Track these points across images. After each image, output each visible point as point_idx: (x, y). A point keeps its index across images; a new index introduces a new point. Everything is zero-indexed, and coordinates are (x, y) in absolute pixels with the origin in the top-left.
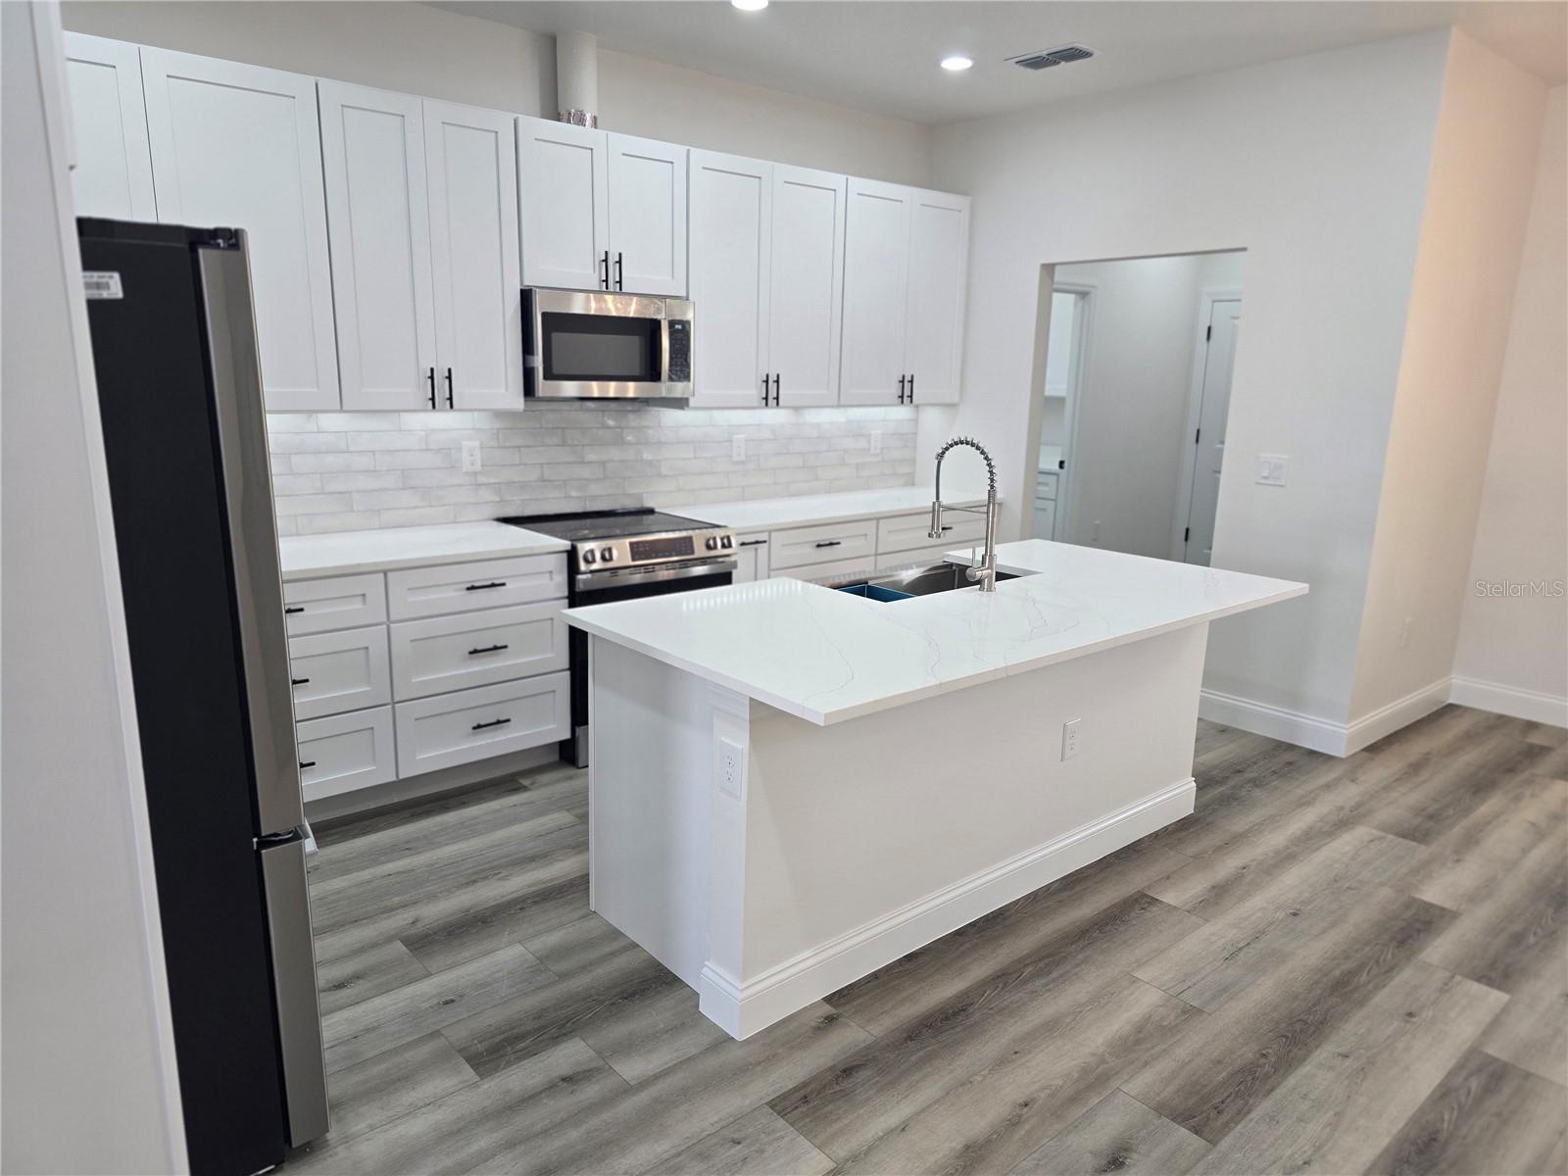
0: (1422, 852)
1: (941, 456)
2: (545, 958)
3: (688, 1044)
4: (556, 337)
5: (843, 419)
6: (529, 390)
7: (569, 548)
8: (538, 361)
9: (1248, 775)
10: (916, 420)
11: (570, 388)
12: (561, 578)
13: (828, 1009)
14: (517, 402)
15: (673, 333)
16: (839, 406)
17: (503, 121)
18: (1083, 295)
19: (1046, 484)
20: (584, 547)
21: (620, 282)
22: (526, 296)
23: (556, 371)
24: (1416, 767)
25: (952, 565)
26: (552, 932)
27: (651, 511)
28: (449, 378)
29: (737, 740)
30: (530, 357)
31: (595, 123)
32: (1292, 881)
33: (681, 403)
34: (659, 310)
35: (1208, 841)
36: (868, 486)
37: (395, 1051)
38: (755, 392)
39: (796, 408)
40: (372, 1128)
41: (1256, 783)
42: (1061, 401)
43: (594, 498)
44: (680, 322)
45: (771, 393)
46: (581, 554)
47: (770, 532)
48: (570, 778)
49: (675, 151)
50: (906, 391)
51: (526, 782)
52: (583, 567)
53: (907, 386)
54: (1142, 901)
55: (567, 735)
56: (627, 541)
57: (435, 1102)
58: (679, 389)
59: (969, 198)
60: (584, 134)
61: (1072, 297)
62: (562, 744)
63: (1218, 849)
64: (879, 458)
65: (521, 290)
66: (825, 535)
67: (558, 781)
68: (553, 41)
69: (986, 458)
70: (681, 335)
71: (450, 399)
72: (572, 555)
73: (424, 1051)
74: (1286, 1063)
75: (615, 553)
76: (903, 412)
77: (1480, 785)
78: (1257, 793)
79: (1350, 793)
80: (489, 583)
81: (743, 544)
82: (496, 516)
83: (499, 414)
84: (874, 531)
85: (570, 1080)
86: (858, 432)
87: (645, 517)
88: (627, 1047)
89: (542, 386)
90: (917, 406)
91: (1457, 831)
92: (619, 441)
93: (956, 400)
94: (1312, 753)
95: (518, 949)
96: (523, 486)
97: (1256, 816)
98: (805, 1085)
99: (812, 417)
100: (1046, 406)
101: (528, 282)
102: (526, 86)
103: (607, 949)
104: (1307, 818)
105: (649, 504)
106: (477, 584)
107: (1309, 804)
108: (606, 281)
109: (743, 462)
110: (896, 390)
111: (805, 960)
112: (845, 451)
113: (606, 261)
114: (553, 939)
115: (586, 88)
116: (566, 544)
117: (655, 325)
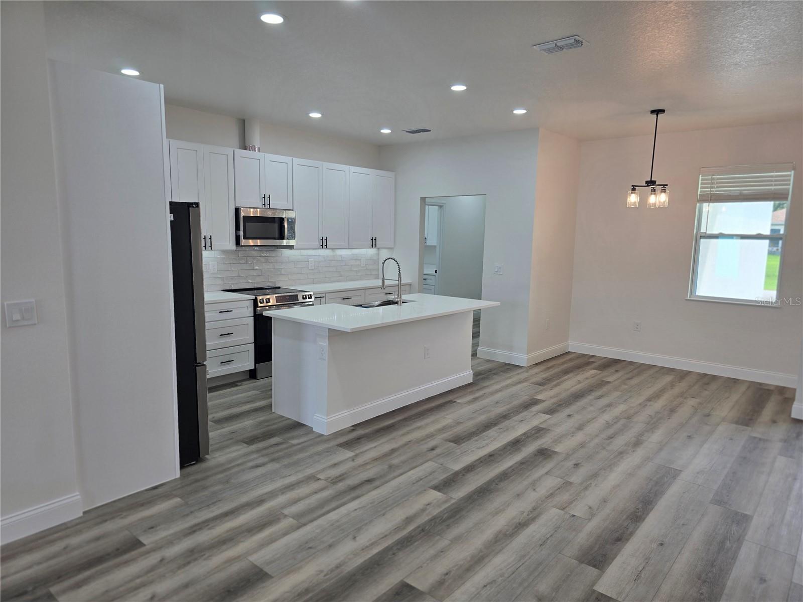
0: (542, 388)
1: (384, 263)
2: (261, 423)
3: (310, 437)
4: (247, 224)
5: (351, 254)
6: (238, 242)
7: (254, 298)
8: (241, 233)
9: (493, 372)
10: (379, 254)
11: (251, 242)
12: (251, 309)
13: (353, 428)
14: (233, 247)
15: (288, 222)
16: (349, 248)
17: (229, 151)
18: (441, 207)
19: (431, 279)
20: (260, 298)
21: (269, 205)
22: (237, 210)
23: (247, 236)
24: (548, 368)
25: (390, 301)
26: (262, 417)
27: (279, 288)
28: (211, 239)
29: (324, 343)
30: (238, 231)
31: (259, 151)
32: (498, 397)
33: (290, 247)
34: (283, 215)
35: (475, 388)
36: (361, 279)
37: (220, 442)
38: (318, 243)
39: (333, 249)
40: (220, 456)
41: (495, 374)
42: (435, 247)
43: (258, 283)
44: (291, 218)
45: (324, 243)
46: (258, 301)
47: (325, 293)
48: (255, 382)
49: (288, 159)
50: (374, 243)
51: (239, 384)
52: (260, 305)
53: (374, 241)
54: (452, 402)
55: (253, 368)
56: (275, 296)
57: (237, 450)
58: (292, 242)
59: (394, 173)
60: (256, 154)
61: (437, 207)
62: (250, 371)
63: (477, 390)
64: (365, 268)
65: (235, 208)
66: (345, 295)
67: (250, 384)
68: (244, 121)
69: (397, 263)
70: (292, 222)
71: (211, 246)
72: (255, 301)
73: (231, 441)
74: (484, 431)
75: (271, 301)
76: (373, 251)
77: (566, 372)
78: (495, 376)
79: (525, 375)
80: (227, 310)
81: (316, 298)
82: (222, 289)
83: (225, 252)
84: (364, 293)
85: (277, 445)
86: (356, 258)
87: (276, 290)
88: (293, 438)
89: (243, 242)
90: (379, 249)
91: (554, 383)
92: (267, 261)
93: (393, 247)
94: (516, 366)
95: (252, 421)
96: (232, 278)
97: (492, 382)
98: (347, 441)
99: (340, 252)
100: (425, 249)
101: (238, 205)
102: (235, 139)
103: (280, 420)
104: (509, 381)
105: (278, 285)
106: (222, 311)
107: (510, 378)
108: (265, 204)
109: (313, 270)
110: (370, 242)
111: (345, 413)
112: (352, 265)
113: (264, 197)
114: (262, 419)
115: (256, 138)
116: (253, 297)
117: (282, 220)
